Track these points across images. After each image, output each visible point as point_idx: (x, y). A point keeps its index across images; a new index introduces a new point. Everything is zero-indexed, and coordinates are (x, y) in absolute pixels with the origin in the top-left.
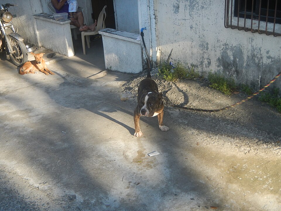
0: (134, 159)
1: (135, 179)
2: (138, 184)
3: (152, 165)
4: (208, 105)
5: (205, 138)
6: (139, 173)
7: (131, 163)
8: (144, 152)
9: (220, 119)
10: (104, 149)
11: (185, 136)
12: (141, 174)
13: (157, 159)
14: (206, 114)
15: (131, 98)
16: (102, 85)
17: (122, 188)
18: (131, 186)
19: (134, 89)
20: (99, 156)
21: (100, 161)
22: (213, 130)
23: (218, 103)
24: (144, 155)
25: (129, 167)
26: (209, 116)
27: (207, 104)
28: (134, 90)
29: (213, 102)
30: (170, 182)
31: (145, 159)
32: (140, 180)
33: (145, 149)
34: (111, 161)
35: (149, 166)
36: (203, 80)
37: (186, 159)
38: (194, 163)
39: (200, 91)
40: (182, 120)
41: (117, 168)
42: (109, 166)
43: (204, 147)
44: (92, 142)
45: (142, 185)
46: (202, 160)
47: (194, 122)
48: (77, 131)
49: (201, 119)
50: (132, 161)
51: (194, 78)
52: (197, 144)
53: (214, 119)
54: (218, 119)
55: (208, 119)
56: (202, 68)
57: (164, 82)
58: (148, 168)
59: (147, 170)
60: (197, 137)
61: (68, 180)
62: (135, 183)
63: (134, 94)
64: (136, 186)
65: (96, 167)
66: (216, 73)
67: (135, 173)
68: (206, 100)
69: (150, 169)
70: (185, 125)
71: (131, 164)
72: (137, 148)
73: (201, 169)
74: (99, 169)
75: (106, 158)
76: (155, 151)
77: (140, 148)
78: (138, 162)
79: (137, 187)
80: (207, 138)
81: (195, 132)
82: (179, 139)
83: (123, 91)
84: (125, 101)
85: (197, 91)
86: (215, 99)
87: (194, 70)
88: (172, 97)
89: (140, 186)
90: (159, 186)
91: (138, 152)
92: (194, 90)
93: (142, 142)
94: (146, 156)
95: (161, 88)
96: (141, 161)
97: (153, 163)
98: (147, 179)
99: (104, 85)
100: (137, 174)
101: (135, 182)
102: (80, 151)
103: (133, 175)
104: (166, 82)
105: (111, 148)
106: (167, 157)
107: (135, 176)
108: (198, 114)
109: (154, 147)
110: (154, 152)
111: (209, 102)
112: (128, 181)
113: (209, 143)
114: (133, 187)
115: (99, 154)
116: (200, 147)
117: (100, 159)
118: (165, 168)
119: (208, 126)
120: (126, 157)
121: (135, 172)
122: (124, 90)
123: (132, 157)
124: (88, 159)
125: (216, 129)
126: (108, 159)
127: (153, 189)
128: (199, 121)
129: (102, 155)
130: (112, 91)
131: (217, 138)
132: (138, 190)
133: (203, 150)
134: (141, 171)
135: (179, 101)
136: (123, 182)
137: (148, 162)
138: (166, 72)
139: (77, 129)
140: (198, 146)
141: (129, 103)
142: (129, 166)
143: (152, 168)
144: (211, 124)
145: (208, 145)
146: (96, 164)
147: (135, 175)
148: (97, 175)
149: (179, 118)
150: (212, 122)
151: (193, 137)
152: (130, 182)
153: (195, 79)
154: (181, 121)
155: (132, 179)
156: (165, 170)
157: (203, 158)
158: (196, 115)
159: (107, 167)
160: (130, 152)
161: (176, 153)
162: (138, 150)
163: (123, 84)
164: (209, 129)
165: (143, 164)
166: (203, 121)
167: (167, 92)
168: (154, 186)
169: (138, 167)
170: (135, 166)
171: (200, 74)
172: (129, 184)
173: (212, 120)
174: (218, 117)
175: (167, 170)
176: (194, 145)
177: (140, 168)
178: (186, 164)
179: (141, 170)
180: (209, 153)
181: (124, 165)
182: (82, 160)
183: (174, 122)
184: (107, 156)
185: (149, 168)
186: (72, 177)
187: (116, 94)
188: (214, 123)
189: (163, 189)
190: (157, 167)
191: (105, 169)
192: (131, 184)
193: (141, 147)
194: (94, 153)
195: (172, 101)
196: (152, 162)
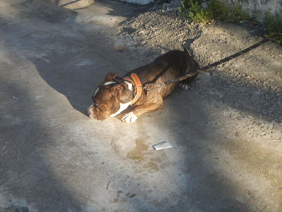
0: (128, 153)
1: (128, 186)
2: (133, 196)
3: (159, 164)
4: (260, 69)
5: (251, 126)
6: (135, 177)
7: (124, 159)
8: (147, 142)
9: (278, 94)
10: (81, 133)
11: (217, 120)
12: (139, 179)
13: (168, 155)
14: (255, 83)
15: (131, 47)
16: (85, 21)
17: (106, 201)
18: (121, 198)
19: (137, 31)
20: (72, 144)
21: (73, 153)
22: (265, 113)
23: (278, 66)
24: (146, 148)
25: (120, 166)
26: (260, 88)
27: (258, 67)
28: (137, 33)
29: (269, 63)
30: (186, 197)
31: (148, 153)
32: (136, 190)
33: (149, 137)
34: (90, 154)
35: (153, 167)
36: (255, 25)
37: (216, 158)
38: (229, 166)
39: (248, 44)
40: (214, 91)
41: (100, 167)
42: (87, 161)
43: (248, 140)
44: (62, 119)
45: (140, 198)
46: (243, 163)
47: (234, 97)
48: (37, 97)
49: (245, 92)
50: (126, 156)
51: (241, 20)
52: (237, 134)
53: (268, 93)
54: (275, 94)
55: (258, 93)
56: (255, 5)
57: (189, 23)
58: (151, 169)
59: (148, 174)
60: (237, 122)
61: (17, 181)
62: (128, 194)
63: (138, 41)
64: (129, 199)
65: (66, 162)
66: (277, 15)
67: (128, 177)
68: (257, 59)
69: (155, 173)
70: (219, 100)
71: (123, 161)
72: (136, 134)
73: (240, 178)
74: (70, 165)
75: (83, 147)
76: (165, 142)
77: (141, 135)
78: (136, 158)
79: (130, 202)
80: (254, 125)
81: (235, 113)
82: (207, 124)
83: (119, 34)
84: (121, 51)
85: (244, 43)
86: (272, 59)
87: (240, 7)
88: (200, 50)
89: (135, 199)
90: (167, 202)
91: (137, 141)
92: (238, 41)
93: (144, 124)
94: (149, 149)
95: (182, 34)
96: (140, 157)
97: (160, 161)
98: (148, 189)
99: (89, 20)
100: (132, 178)
101: (128, 192)
102: (41, 133)
103: (125, 180)
104: (192, 24)
105: (92, 130)
106: (184, 153)
107: (130, 182)
108: (242, 83)
109: (164, 135)
110: (163, 143)
111: (263, 63)
112: (117, 191)
113: (257, 135)
114: (124, 200)
115: (71, 141)
116: (241, 140)
117: (73, 149)
118: (180, 172)
119: (257, 104)
120: (116, 149)
121: (129, 175)
122: (122, 32)
123: (127, 149)
124: (52, 147)
125: (270, 112)
126: (85, 149)
127: (156, 206)
128: (243, 96)
129: (77, 141)
130: (102, 32)
131: (271, 126)
132: (132, 206)
133: (245, 145)
134: (139, 174)
135: (211, 58)
136: (109, 191)
137: (152, 160)
138: (193, 6)
139: (37, 95)
140: (237, 139)
141: (128, 55)
142: (119, 164)
143: (158, 170)
144: (263, 101)
145: (254, 138)
146: (65, 158)
147: (129, 180)
148: (65, 176)
149: (210, 87)
150: (265, 99)
151: (230, 122)
152: (120, 192)
153: (241, 22)
154: (213, 93)
155: (124, 187)
156: (180, 175)
157: (243, 160)
158: (239, 84)
159: (82, 163)
160: (123, 141)
161: (200, 148)
162: (136, 137)
163: (120, 21)
164: (259, 110)
165: (143, 163)
166: (250, 96)
167: (193, 40)
168: (159, 201)
169: (134, 167)
170: (131, 166)
171: (251, 14)
172: (118, 196)
173: (265, 95)
174: (276, 90)
175: (183, 175)
176: (231, 136)
177: (138, 168)
178: (216, 168)
179: (140, 172)
180: (256, 151)
181: (111, 161)
182: (42, 149)
183: (200, 93)
184: (85, 145)
185: (153, 170)
186: (24, 176)
187: (108, 38)
188: (268, 101)
189: (174, 207)
190: (167, 169)
191: (80, 167)
192: (121, 195)
193: (142, 133)
194: (64, 138)
195: (200, 56)
196: (158, 160)
